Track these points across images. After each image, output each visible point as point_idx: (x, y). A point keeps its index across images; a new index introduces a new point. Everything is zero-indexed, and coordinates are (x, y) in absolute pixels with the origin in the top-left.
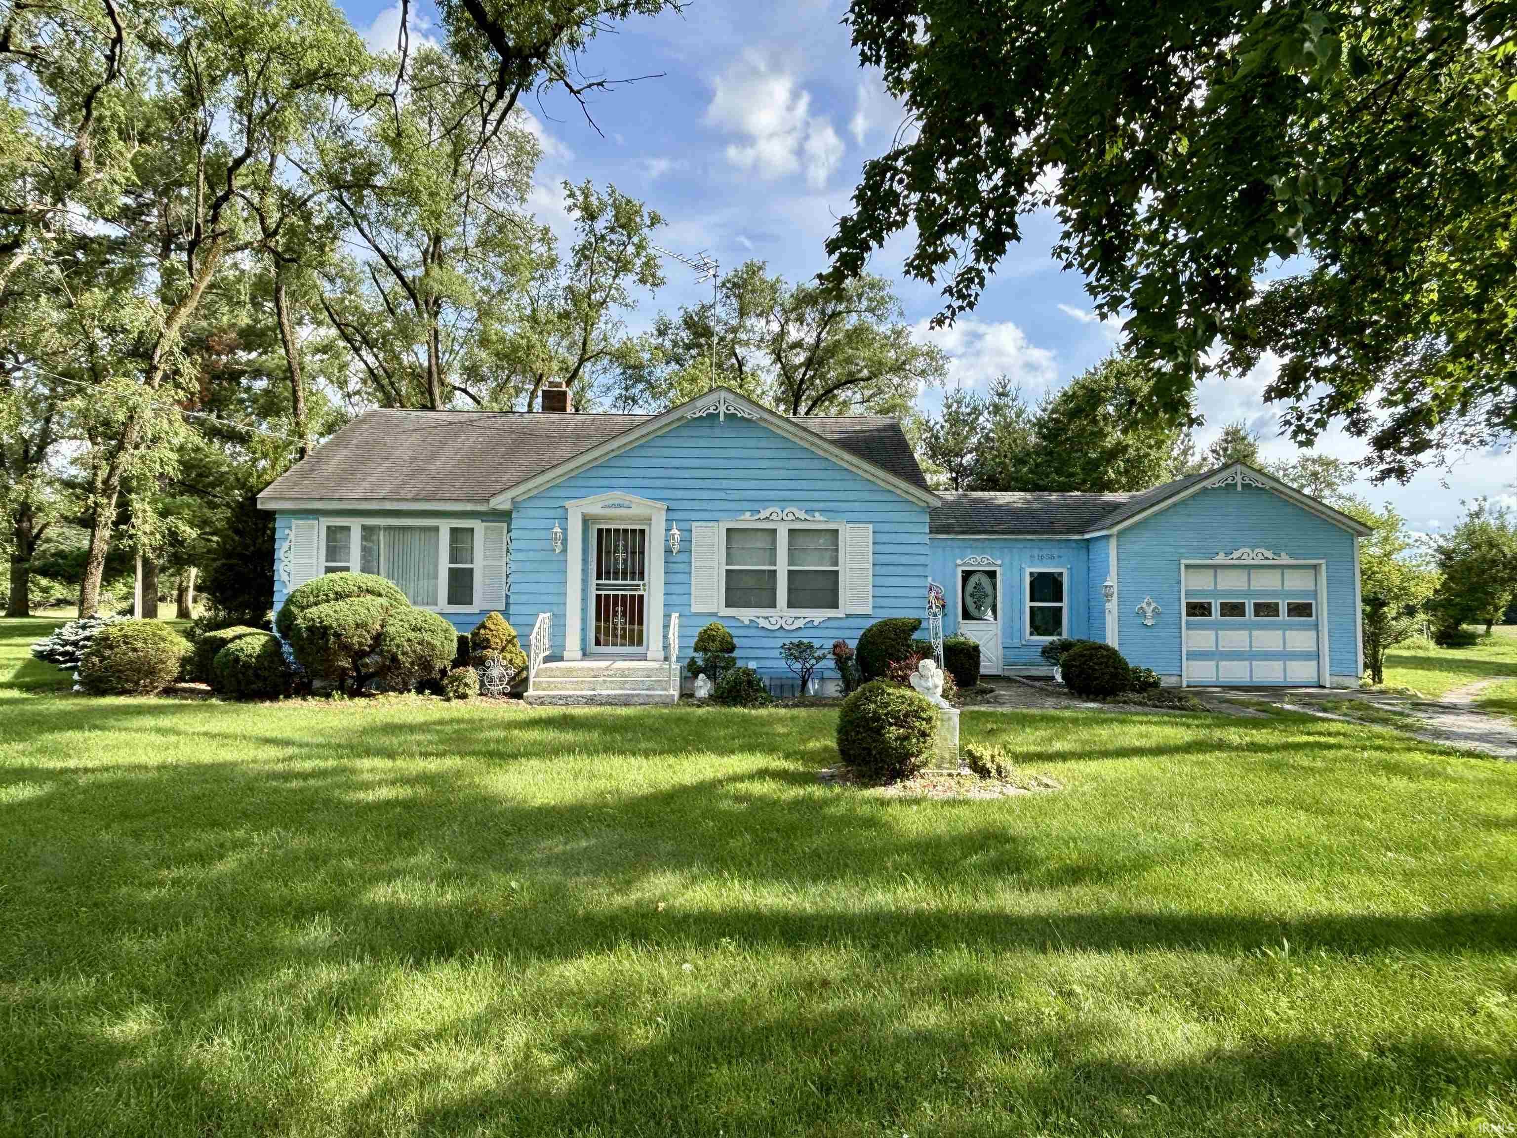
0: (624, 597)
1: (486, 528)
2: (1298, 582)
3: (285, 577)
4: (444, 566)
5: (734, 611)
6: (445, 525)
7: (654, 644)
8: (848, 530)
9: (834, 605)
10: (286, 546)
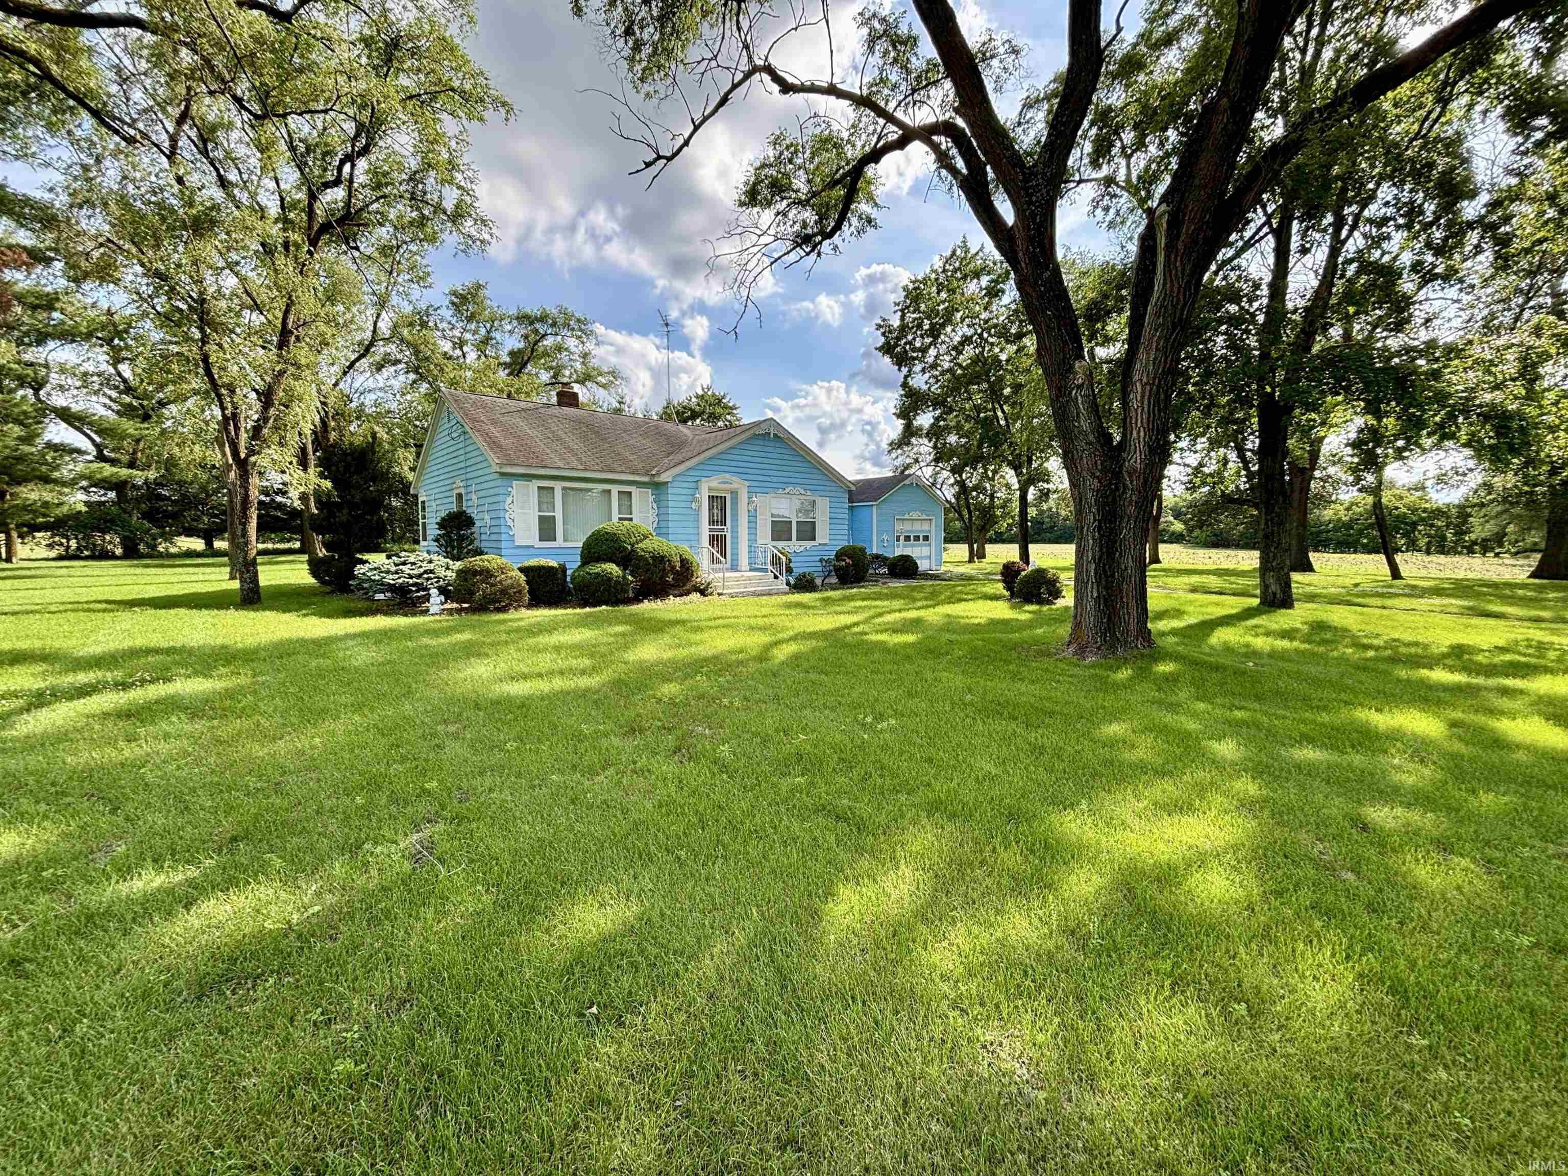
0: (717, 535)
1: (640, 492)
2: (925, 526)
3: (510, 523)
4: (615, 516)
5: (775, 543)
6: (615, 489)
7: (744, 562)
8: (819, 500)
9: (814, 539)
10: (509, 500)
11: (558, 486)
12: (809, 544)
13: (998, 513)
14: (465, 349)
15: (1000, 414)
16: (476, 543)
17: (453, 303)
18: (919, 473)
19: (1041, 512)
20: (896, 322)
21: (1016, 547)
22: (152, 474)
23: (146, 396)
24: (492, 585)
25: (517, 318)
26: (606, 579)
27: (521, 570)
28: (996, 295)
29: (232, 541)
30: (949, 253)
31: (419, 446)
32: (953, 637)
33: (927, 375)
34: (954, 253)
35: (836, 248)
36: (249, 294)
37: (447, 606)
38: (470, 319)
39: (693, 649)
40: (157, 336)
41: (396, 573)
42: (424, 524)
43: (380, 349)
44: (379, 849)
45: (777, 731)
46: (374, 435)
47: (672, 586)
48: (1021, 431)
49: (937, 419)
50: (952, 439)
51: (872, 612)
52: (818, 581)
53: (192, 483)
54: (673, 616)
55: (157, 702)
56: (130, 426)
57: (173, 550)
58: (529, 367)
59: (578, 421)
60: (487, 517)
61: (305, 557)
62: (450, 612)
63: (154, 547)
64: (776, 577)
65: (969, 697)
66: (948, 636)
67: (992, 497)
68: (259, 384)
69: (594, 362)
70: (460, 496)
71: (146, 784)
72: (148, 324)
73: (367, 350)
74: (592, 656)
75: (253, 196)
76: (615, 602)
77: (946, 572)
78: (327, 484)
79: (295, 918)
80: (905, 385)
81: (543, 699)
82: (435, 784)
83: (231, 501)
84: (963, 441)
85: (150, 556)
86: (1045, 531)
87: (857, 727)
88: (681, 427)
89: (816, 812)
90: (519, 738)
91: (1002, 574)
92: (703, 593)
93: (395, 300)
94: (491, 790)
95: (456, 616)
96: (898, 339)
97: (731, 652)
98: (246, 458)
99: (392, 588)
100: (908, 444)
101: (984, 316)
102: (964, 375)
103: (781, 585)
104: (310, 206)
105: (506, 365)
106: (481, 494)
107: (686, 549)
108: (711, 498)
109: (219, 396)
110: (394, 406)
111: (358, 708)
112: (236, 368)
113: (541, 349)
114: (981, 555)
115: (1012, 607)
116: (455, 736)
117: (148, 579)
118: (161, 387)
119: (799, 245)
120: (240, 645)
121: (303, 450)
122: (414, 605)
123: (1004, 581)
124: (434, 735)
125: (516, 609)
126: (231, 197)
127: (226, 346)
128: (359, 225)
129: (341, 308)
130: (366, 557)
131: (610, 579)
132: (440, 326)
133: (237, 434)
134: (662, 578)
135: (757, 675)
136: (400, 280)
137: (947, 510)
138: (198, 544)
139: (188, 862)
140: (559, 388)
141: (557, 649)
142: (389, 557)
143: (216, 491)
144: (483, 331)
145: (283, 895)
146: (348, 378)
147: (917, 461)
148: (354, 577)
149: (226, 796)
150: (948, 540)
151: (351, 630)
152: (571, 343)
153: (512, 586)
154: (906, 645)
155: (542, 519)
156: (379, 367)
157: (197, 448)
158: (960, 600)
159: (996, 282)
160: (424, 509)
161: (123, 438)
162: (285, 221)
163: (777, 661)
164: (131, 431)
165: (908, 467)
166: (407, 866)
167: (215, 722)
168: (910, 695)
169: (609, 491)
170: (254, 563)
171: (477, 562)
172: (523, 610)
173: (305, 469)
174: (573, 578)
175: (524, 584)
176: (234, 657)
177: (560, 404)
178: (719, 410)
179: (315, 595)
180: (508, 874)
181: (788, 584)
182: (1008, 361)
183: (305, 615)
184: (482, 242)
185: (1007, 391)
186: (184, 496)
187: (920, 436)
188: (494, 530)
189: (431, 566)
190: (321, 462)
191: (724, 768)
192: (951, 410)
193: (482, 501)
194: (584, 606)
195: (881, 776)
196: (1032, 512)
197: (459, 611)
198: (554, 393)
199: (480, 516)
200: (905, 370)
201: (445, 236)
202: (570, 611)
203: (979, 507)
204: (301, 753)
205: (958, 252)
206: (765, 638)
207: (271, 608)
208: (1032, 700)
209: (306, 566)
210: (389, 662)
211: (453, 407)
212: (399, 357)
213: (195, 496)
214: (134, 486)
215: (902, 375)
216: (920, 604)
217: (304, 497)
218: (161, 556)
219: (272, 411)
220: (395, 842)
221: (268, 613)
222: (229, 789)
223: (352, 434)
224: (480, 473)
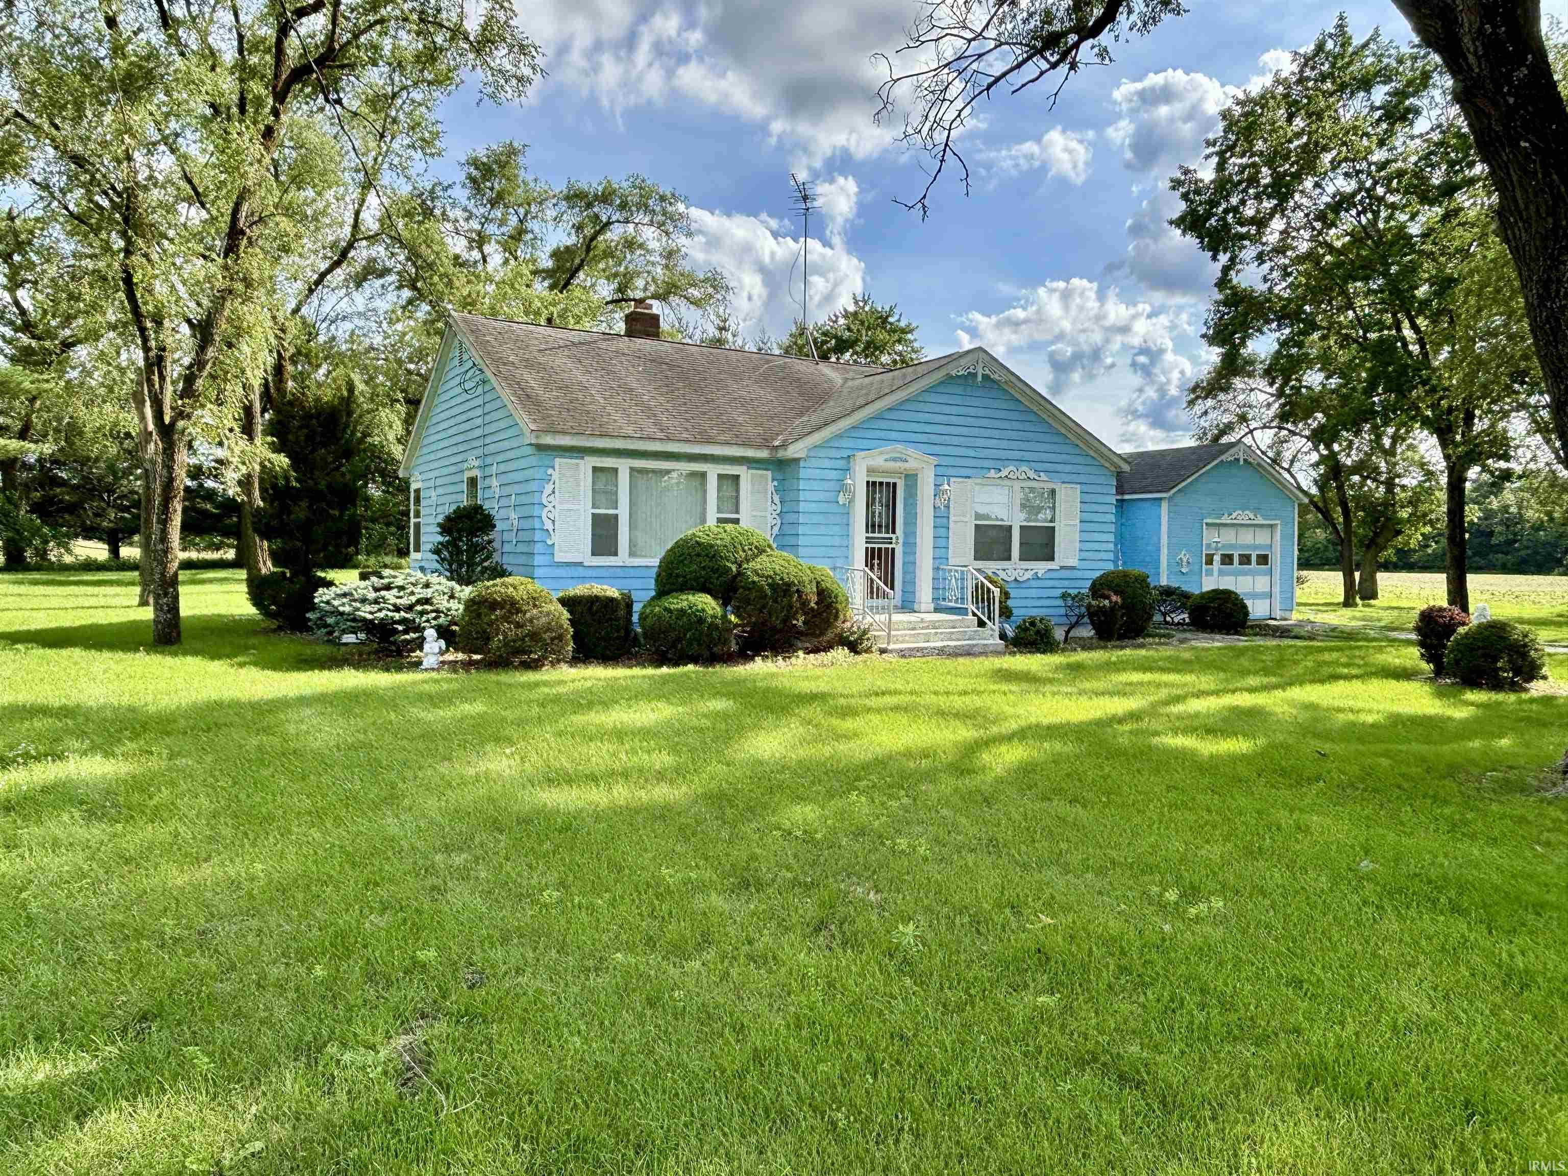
0: (880, 549)
1: (753, 475)
2: (1262, 538)
3: (548, 525)
4: (712, 516)
5: (980, 564)
6: (713, 471)
7: (925, 594)
8: (1063, 492)
9: (1052, 558)
10: (548, 488)
11: (624, 466)
12: (1041, 567)
13: (1404, 514)
14: (487, 249)
15: (1408, 333)
16: (496, 557)
17: (473, 180)
18: (1248, 440)
19: (1489, 515)
20: (1207, 174)
21: (1441, 579)
22: (48, 448)
23: (50, 334)
24: (518, 625)
25: (568, 198)
26: (697, 619)
27: (564, 602)
28: (1403, 118)
29: (146, 546)
30: (1309, 48)
31: (413, 403)
32: (1327, 747)
33: (1267, 266)
34: (1320, 47)
35: (1103, 53)
36: (189, 181)
37: (450, 657)
38: (493, 203)
39: (842, 747)
40: (68, 247)
41: (376, 602)
42: (417, 526)
43: (362, 253)
44: (347, 1057)
45: (999, 906)
46: (351, 388)
47: (799, 634)
48: (1450, 365)
49: (1283, 344)
50: (1314, 379)
51: (1163, 693)
52: (1059, 634)
53: (97, 460)
54: (807, 687)
55: (45, 790)
56: (26, 379)
57: (68, 559)
58: (581, 275)
59: (656, 360)
60: (513, 515)
61: (243, 574)
62: (453, 666)
63: (42, 554)
64: (981, 624)
65: (1366, 865)
66: (1316, 744)
67: (1390, 485)
68: (195, 313)
69: (685, 265)
70: (473, 482)
71: (28, 918)
72: (56, 230)
73: (344, 254)
74: (674, 750)
75: (204, 36)
76: (711, 659)
77: (1300, 624)
78: (282, 460)
79: (228, 1157)
80: (1223, 282)
81: (598, 819)
82: (432, 954)
83: (147, 488)
84: (1334, 382)
85: (38, 568)
86: (1497, 549)
87: (1149, 910)
88: (824, 368)
89: (1081, 1064)
90: (562, 884)
91: (1418, 629)
92: (854, 647)
93: (386, 178)
94: (519, 971)
95: (462, 675)
96: (1213, 204)
97: (908, 754)
98: (173, 423)
99: (368, 626)
100: (1226, 389)
101: (1379, 156)
102: (1338, 265)
103: (991, 637)
104: (279, 43)
105: (548, 273)
106: (505, 479)
107: (825, 570)
108: (871, 486)
109: (143, 330)
110: (378, 340)
111: (317, 816)
112: (165, 290)
113: (602, 246)
114: (1370, 594)
115: (1440, 694)
116: (464, 875)
117: (35, 602)
118: (68, 319)
119: (1040, 52)
120: (152, 709)
121: (248, 410)
122: (399, 653)
123: (1422, 644)
124: (431, 870)
125: (553, 664)
126: (174, 40)
127: (155, 257)
128: (343, 67)
129: (310, 193)
130: (331, 575)
131: (701, 621)
132: (451, 215)
133: (161, 388)
134: (786, 621)
135: (955, 799)
136: (395, 146)
137: (1303, 511)
138: (98, 551)
139: (81, 1046)
140: (631, 307)
141: (619, 734)
142: (364, 577)
143: (128, 472)
144: (513, 221)
145: (211, 1118)
146: (314, 298)
147: (1243, 418)
148: (313, 607)
149: (134, 945)
150: (1305, 564)
151: (307, 691)
152: (650, 235)
153: (549, 629)
154: (1234, 759)
155: (597, 520)
156: (360, 280)
157: (108, 407)
158: (1335, 677)
159: (1401, 94)
160: (418, 500)
161: (15, 397)
162: (244, 71)
163: (989, 777)
164: (27, 385)
165: (1228, 428)
166: (391, 1090)
167: (119, 826)
168: (1251, 853)
169: (703, 475)
170: (174, 582)
171: (496, 587)
172: (564, 667)
173: (251, 439)
174: (643, 617)
175: (566, 624)
176: (145, 727)
177: (630, 333)
178: (882, 336)
179: (255, 633)
180: (549, 1122)
181: (1003, 636)
182: (1424, 236)
183: (242, 665)
184: (520, 79)
185: (1422, 291)
186: (86, 479)
187: (1250, 375)
188: (523, 536)
189: (428, 593)
190: (273, 429)
191: (907, 965)
192: (1312, 326)
193: (507, 490)
194: (659, 663)
195: (1202, 1007)
196: (1473, 514)
197: (468, 665)
198: (619, 315)
199: (503, 513)
200: (1224, 258)
201: (463, 73)
202: (637, 671)
203: (1364, 502)
204: (234, 884)
205: (1330, 45)
206: (965, 733)
207: (195, 653)
208: (1496, 879)
209: (244, 588)
210: (363, 745)
211: (468, 340)
212: (389, 264)
213: (100, 479)
214: (24, 464)
215: (1219, 266)
216: (1253, 681)
217: (245, 483)
218: (52, 568)
219: (211, 352)
220: (373, 1047)
221: (189, 659)
222: (139, 935)
223: (319, 385)
224: (506, 445)
